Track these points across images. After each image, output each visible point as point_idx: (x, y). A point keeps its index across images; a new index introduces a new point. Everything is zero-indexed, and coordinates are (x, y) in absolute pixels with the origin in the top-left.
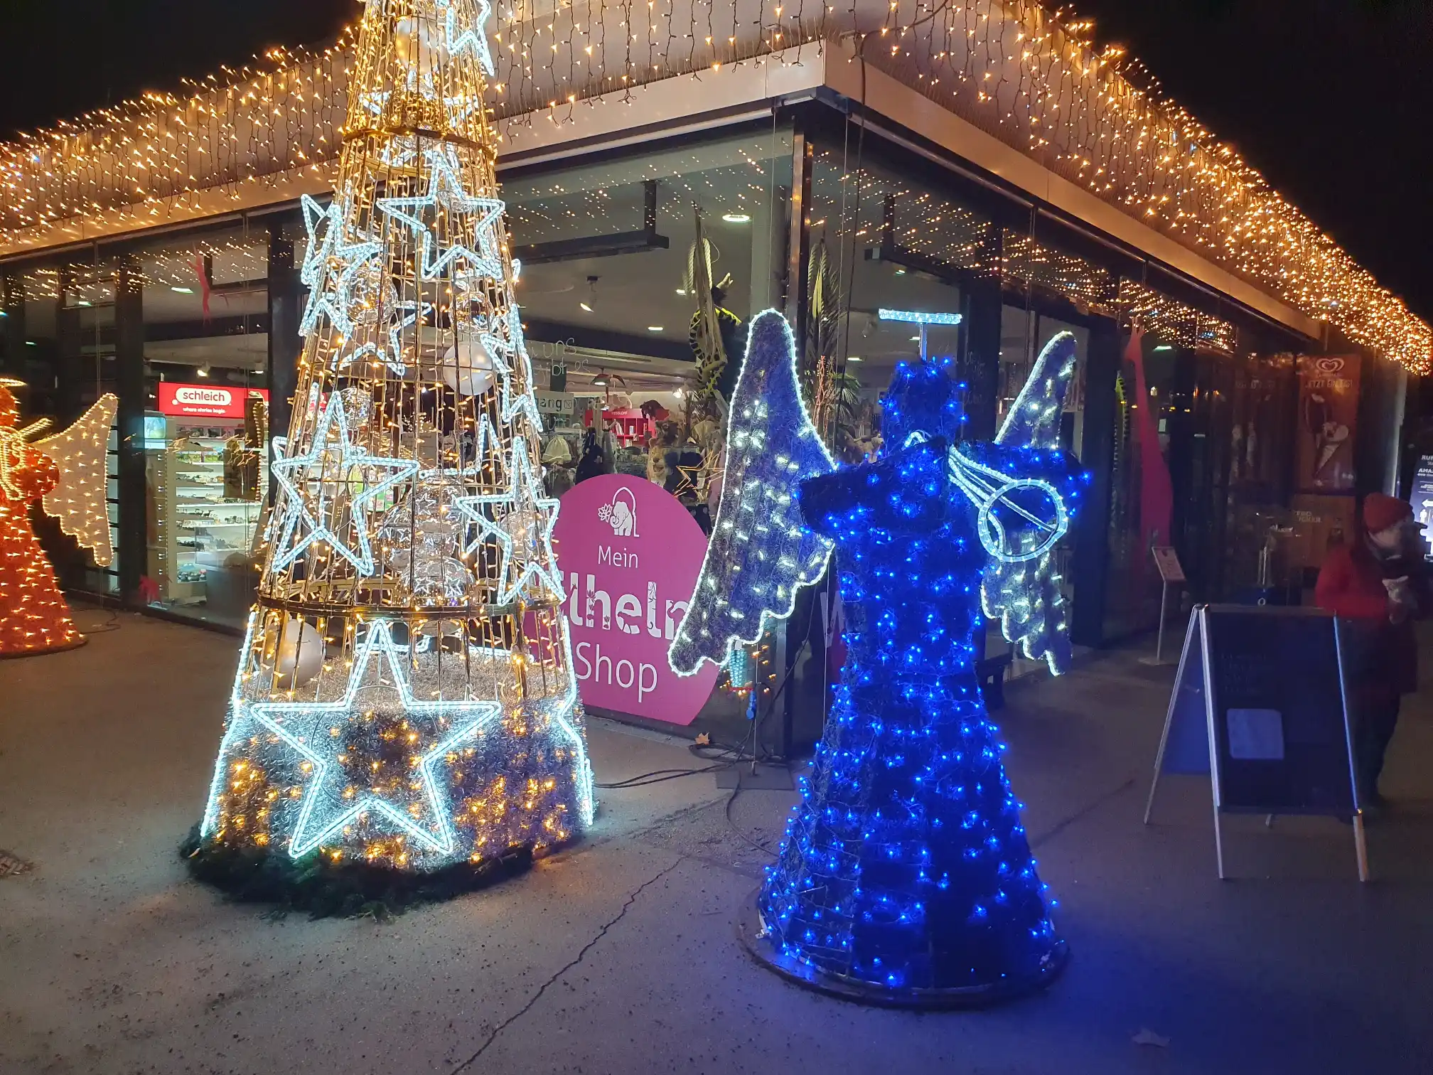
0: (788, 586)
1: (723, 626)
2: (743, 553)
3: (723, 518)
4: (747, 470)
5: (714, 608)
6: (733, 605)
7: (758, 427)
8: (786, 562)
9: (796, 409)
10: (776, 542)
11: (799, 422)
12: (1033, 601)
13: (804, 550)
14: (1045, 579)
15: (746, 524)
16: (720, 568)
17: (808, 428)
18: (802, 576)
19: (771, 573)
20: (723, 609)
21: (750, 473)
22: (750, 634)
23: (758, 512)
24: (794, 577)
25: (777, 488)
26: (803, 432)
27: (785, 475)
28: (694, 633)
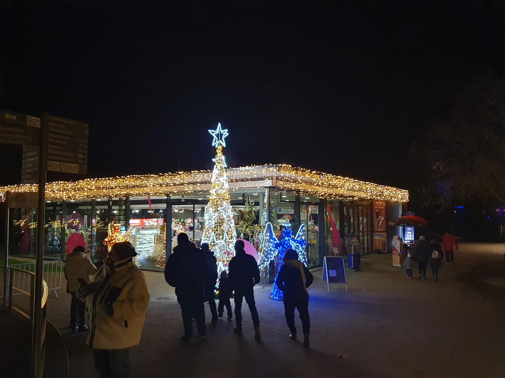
0: (272, 255)
1: (264, 261)
2: (267, 252)
3: (264, 247)
4: (267, 241)
5: (263, 259)
6: (266, 258)
7: (268, 236)
8: (272, 253)
9: (272, 234)
10: (271, 250)
11: (273, 236)
12: (302, 256)
13: (274, 251)
14: (303, 253)
15: (267, 248)
16: (264, 254)
17: (274, 236)
18: (274, 254)
19: (270, 254)
20: (264, 259)
21: (267, 242)
22: (268, 262)
23: (269, 246)
24: (273, 254)
25: (271, 244)
26: (273, 237)
27: (272, 242)
28: (261, 262)
